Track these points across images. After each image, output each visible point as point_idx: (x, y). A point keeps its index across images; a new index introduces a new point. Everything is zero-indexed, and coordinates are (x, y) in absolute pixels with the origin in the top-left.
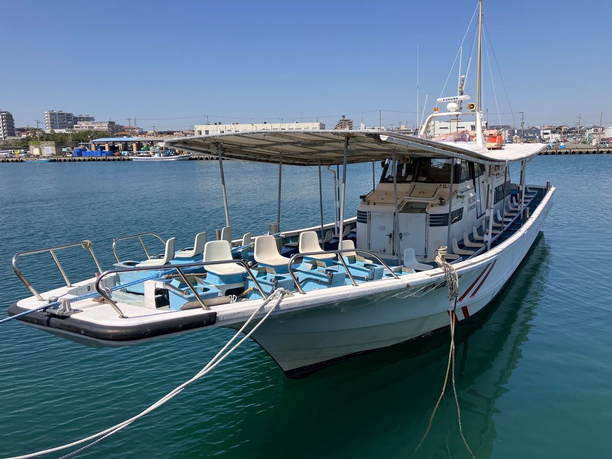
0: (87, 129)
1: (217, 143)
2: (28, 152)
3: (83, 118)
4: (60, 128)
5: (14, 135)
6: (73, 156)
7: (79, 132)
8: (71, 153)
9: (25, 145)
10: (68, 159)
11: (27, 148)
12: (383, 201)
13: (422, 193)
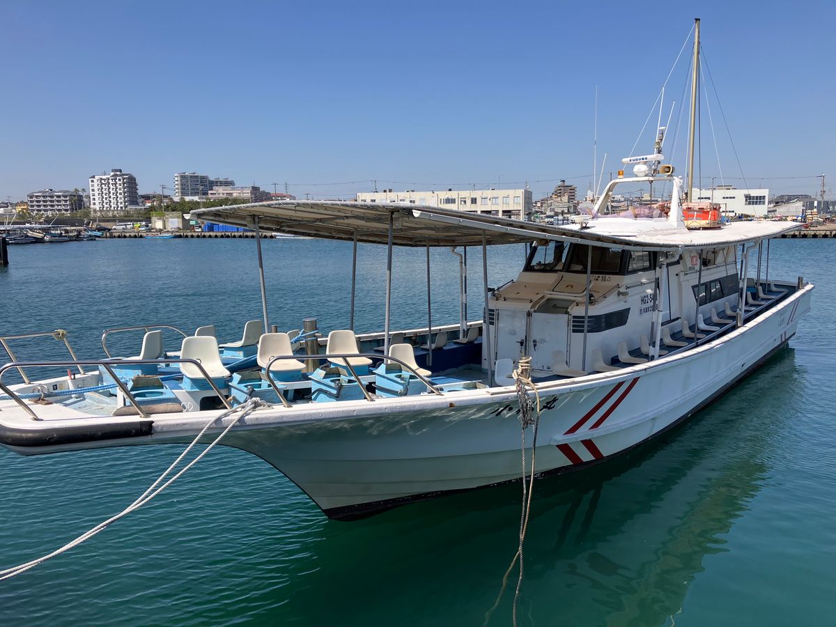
0: (225, 196)
1: (254, 215)
2: (150, 225)
3: (221, 182)
4: (192, 194)
5: (137, 204)
6: (203, 231)
7: (215, 200)
8: (200, 227)
9: (146, 217)
10: (196, 234)
11: (149, 220)
12: (518, 296)
13: (569, 287)
